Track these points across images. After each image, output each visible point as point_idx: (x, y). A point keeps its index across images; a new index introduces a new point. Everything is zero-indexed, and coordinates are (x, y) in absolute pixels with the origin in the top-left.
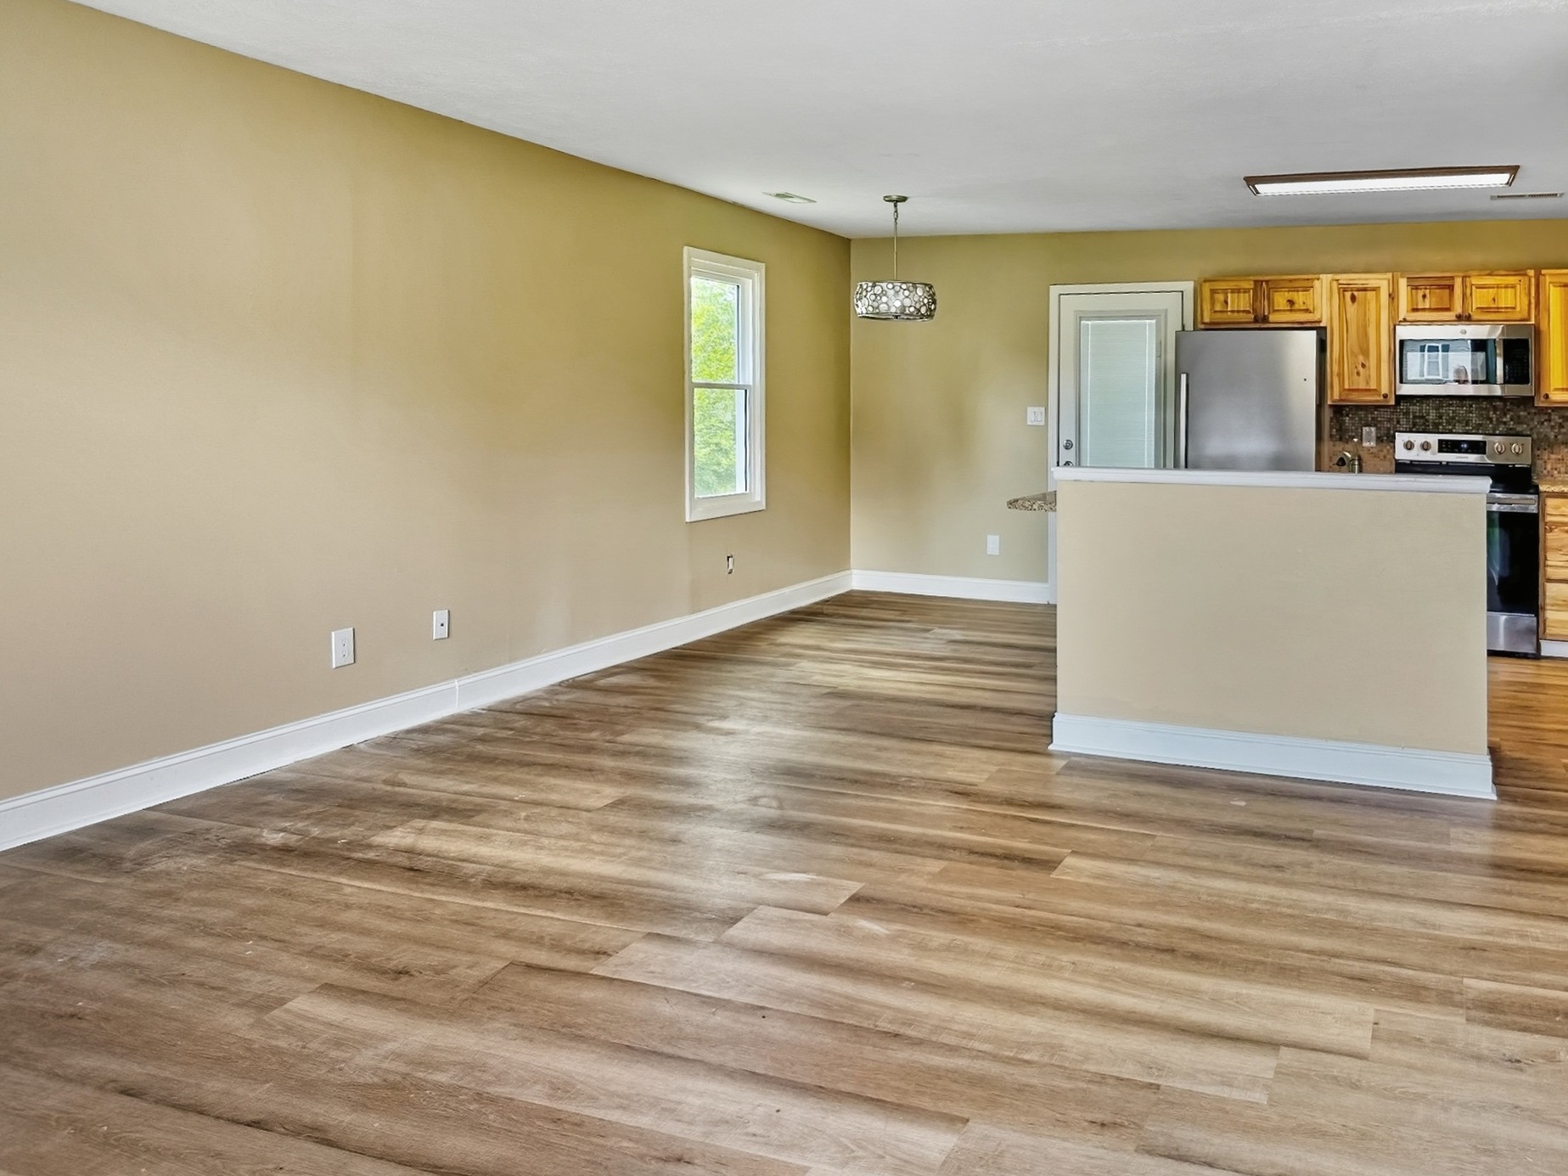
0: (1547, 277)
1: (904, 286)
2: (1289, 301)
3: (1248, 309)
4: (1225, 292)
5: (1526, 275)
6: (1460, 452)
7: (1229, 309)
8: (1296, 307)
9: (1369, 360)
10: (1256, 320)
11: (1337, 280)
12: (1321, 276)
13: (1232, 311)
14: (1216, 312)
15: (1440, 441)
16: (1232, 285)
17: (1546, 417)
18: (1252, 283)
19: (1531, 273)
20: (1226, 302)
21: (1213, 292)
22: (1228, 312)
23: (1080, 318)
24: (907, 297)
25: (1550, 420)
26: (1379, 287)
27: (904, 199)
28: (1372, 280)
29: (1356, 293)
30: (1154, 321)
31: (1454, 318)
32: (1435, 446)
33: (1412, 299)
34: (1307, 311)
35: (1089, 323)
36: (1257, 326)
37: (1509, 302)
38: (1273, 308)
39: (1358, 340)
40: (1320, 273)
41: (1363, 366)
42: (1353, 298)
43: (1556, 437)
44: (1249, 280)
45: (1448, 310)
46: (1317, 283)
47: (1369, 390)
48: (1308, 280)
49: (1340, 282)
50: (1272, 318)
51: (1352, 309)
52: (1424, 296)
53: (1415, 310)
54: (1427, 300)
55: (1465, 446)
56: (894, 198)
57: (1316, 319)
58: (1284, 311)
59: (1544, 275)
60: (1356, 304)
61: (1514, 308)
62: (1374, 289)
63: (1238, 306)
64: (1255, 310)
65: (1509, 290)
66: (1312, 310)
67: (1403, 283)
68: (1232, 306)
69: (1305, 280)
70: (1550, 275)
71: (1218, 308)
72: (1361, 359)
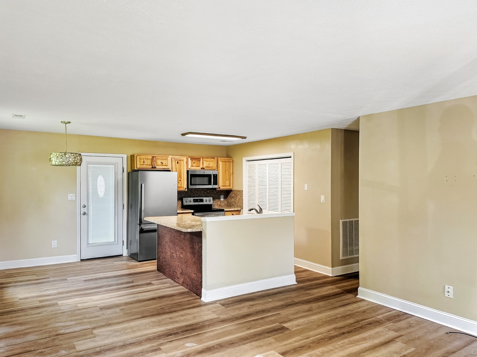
0: (219, 160)
1: (61, 154)
2: (161, 162)
3: (150, 164)
4: (143, 159)
5: (215, 159)
6: (198, 202)
7: (145, 164)
8: (163, 164)
9: (181, 179)
10: (152, 168)
11: (174, 158)
12: (169, 156)
13: (146, 165)
14: (141, 165)
15: (194, 199)
16: (146, 157)
17: (213, 192)
18: (151, 157)
19: (216, 158)
20: (144, 162)
21: (140, 159)
22: (144, 165)
23: (88, 164)
24: (61, 158)
25: (214, 193)
26: (184, 160)
27: (69, 123)
28: (182, 158)
29: (178, 161)
30: (113, 166)
31: (201, 169)
32: (192, 201)
33: (192, 164)
34: (166, 165)
35: (91, 165)
36: (152, 169)
37: (212, 165)
38: (157, 164)
39: (179, 174)
40: (169, 155)
41: (180, 181)
42: (178, 163)
43: (215, 197)
44: (150, 156)
45: (199, 166)
46: (168, 158)
47: (181, 187)
48: (166, 157)
49: (175, 158)
50: (157, 167)
51: (177, 165)
52: (194, 163)
53: (192, 166)
54: (195, 164)
55: (199, 200)
56: (66, 122)
57: (168, 168)
58: (160, 165)
59: (219, 159)
60: (178, 164)
61: (213, 167)
62: (182, 160)
63: (147, 163)
64: (152, 165)
65: (212, 162)
66: (167, 165)
67: (189, 159)
68: (146, 163)
69: (165, 157)
70: (220, 159)
71: (142, 163)
72: (180, 179)
